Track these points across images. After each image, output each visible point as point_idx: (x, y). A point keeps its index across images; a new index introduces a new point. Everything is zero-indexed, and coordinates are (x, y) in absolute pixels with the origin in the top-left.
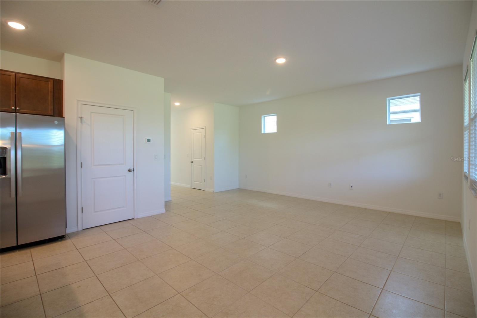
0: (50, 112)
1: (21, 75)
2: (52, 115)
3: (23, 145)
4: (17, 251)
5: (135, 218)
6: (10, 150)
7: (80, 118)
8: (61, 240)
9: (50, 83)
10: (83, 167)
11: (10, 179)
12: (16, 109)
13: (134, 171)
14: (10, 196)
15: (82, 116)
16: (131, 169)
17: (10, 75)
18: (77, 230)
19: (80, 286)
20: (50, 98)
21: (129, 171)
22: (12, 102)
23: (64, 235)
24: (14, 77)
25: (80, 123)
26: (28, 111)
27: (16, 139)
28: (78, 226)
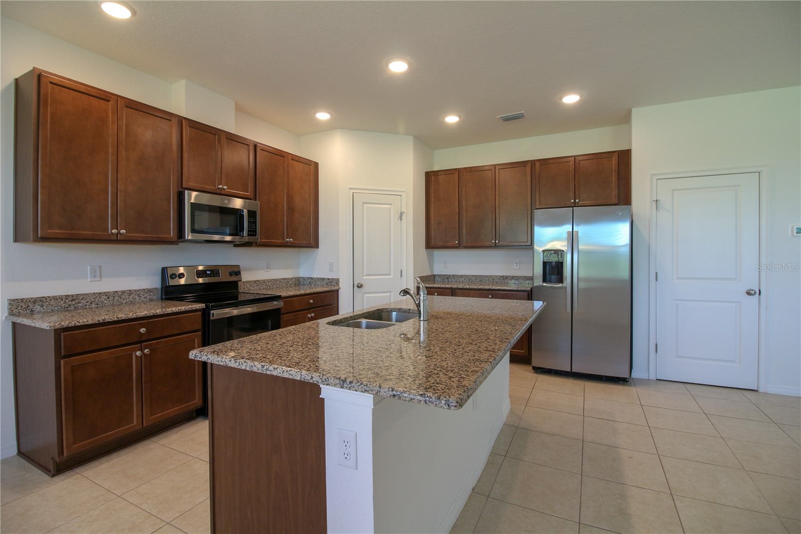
0: (614, 201)
1: (580, 158)
2: (617, 203)
3: (580, 247)
4: (571, 379)
5: (761, 390)
6: (567, 253)
7: (655, 202)
8: (623, 384)
9: (614, 158)
10: (658, 279)
11: (566, 288)
12: (575, 201)
13: (760, 294)
14: (566, 310)
15: (658, 199)
16: (753, 290)
17: (569, 162)
18: (647, 378)
19: (632, 458)
20: (614, 179)
21: (749, 293)
22: (572, 194)
23: (626, 378)
24: (573, 163)
25: (655, 210)
26: (588, 202)
27: (572, 238)
28: (649, 371)
